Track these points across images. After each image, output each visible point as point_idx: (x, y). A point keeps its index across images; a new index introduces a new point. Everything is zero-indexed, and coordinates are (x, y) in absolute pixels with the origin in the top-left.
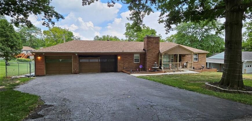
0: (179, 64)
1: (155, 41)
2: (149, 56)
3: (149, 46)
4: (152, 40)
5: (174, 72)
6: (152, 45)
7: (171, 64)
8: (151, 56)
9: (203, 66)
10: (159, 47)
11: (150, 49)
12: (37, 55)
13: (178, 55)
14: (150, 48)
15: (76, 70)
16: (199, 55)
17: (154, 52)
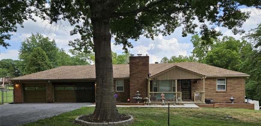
0: (177, 93)
1: (141, 63)
2: (133, 83)
3: (133, 70)
4: (137, 60)
5: (162, 105)
6: (137, 68)
7: (164, 93)
8: (136, 82)
9: (232, 98)
10: (149, 70)
11: (135, 74)
12: (14, 82)
13: (176, 80)
14: (133, 72)
15: (49, 98)
16: (229, 81)
17: (141, 78)
